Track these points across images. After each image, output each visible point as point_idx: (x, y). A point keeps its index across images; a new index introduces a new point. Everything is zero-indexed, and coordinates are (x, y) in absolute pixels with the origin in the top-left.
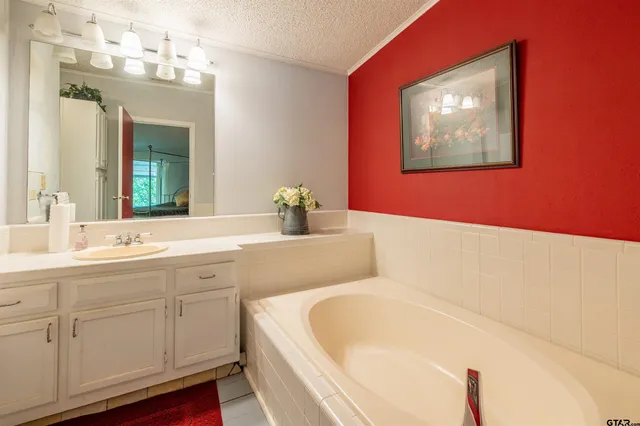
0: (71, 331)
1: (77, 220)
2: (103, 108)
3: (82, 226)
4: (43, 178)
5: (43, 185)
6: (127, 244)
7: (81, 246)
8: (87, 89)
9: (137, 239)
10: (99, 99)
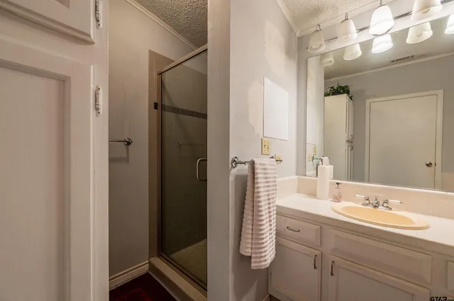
0: (330, 270)
1: (334, 178)
2: (351, 98)
3: (338, 184)
4: (315, 148)
5: (315, 151)
6: (375, 207)
7: (337, 199)
8: (340, 87)
9: (385, 205)
10: (348, 92)
